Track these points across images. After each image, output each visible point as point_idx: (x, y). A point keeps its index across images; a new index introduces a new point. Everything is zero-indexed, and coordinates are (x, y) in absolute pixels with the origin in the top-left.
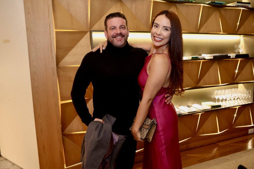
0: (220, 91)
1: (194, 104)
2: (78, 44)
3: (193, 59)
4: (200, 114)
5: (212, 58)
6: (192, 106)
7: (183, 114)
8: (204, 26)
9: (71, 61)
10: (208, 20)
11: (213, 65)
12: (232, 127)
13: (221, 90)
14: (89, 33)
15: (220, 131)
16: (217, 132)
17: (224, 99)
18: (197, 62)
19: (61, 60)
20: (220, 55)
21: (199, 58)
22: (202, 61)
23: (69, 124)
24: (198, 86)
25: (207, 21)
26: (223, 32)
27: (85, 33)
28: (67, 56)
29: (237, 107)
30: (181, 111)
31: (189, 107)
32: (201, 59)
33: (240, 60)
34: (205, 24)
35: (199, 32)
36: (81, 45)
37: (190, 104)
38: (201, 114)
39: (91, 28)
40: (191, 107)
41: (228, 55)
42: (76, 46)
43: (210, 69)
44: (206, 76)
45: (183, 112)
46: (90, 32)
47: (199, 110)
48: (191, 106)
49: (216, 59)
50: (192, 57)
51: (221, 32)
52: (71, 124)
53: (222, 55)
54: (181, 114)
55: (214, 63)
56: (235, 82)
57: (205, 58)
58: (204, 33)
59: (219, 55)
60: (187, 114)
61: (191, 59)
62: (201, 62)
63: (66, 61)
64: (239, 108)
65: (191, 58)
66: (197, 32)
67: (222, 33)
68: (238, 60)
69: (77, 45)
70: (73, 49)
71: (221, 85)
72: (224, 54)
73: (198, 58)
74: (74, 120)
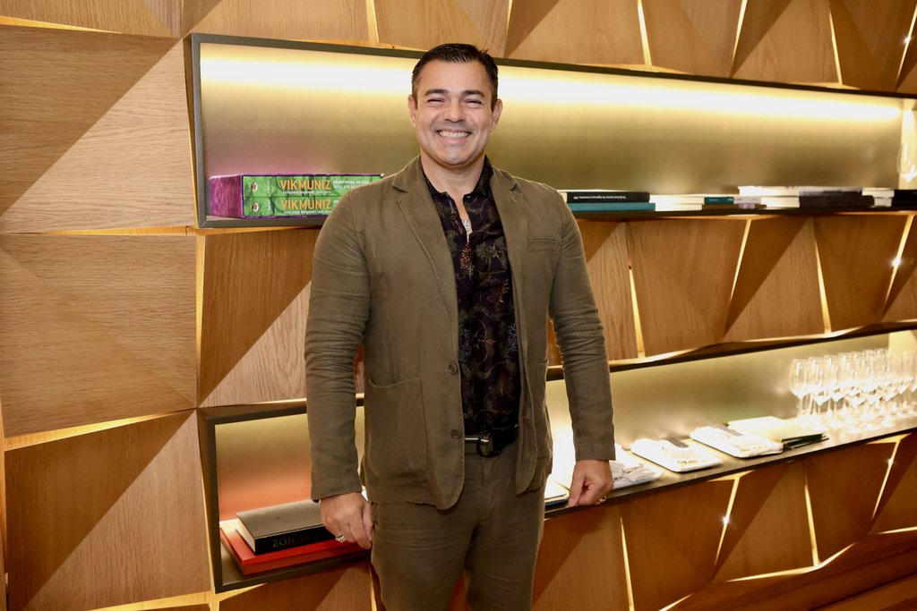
0: (814, 361)
1: (698, 429)
2: (115, 107)
3: (712, 208)
4: (736, 477)
5: (795, 204)
6: (693, 435)
7: (658, 480)
8: (761, 46)
9: (75, 203)
10: (777, 16)
11: (795, 242)
12: (870, 533)
13: (820, 359)
14: (179, 49)
15: (822, 559)
16: (811, 564)
17: (836, 399)
18: (730, 221)
19: (14, 200)
20: (829, 192)
21: (735, 202)
22: (750, 218)
23: (58, 562)
24: (727, 339)
25: (774, 22)
26: (844, 84)
27: (160, 46)
28: (46, 176)
29: (897, 440)
30: (647, 465)
31: (677, 440)
32: (745, 207)
33: (911, 216)
34: (763, 39)
35: (739, 75)
36: (130, 112)
37: (680, 428)
38: (742, 479)
39: (190, 21)
40: (685, 441)
41: (861, 192)
42: (102, 120)
43: (783, 259)
44: (763, 290)
45: (657, 473)
46: (188, 41)
47: (727, 459)
48: (688, 437)
49: (810, 209)
50: (706, 199)
51: (836, 80)
52: (68, 564)
53: (839, 192)
54: (649, 483)
55: (799, 227)
56: (886, 319)
57: (762, 203)
58: (759, 79)
59: (825, 192)
60: (677, 478)
61: (699, 208)
62: (744, 222)
63: (40, 204)
64: (902, 441)
65: (703, 202)
66: (727, 76)
67: (839, 85)
68: (905, 218)
69: (108, 112)
70: (87, 134)
71: (828, 334)
72: (844, 189)
73: (732, 202)
74: (86, 540)
